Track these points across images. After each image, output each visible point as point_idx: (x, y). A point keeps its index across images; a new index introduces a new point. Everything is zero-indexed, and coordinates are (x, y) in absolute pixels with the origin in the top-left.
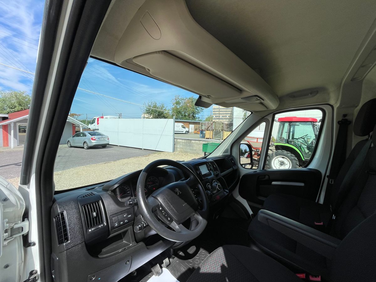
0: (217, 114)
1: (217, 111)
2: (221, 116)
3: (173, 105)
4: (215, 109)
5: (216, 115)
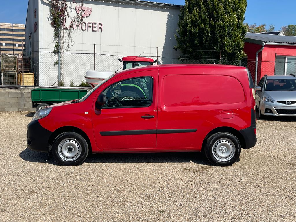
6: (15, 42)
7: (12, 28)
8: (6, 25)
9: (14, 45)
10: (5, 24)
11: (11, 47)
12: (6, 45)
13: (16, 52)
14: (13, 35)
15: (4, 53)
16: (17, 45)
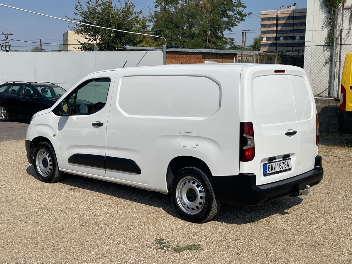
0: (272, 32)
1: (272, 25)
2: (281, 38)
3: (156, 7)
4: (266, 19)
5: (269, 35)
6: (295, 35)
7: (293, 16)
8: (285, 13)
9: (294, 38)
10: (285, 11)
11: (291, 41)
12: (285, 38)
13: (295, 48)
14: (294, 25)
15: (281, 50)
16: (298, 38)
